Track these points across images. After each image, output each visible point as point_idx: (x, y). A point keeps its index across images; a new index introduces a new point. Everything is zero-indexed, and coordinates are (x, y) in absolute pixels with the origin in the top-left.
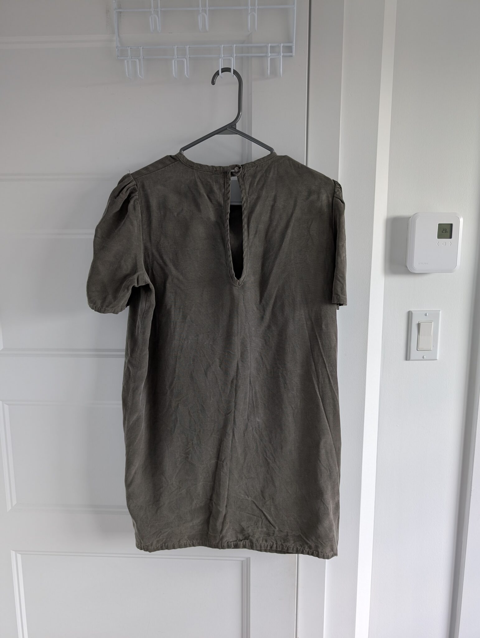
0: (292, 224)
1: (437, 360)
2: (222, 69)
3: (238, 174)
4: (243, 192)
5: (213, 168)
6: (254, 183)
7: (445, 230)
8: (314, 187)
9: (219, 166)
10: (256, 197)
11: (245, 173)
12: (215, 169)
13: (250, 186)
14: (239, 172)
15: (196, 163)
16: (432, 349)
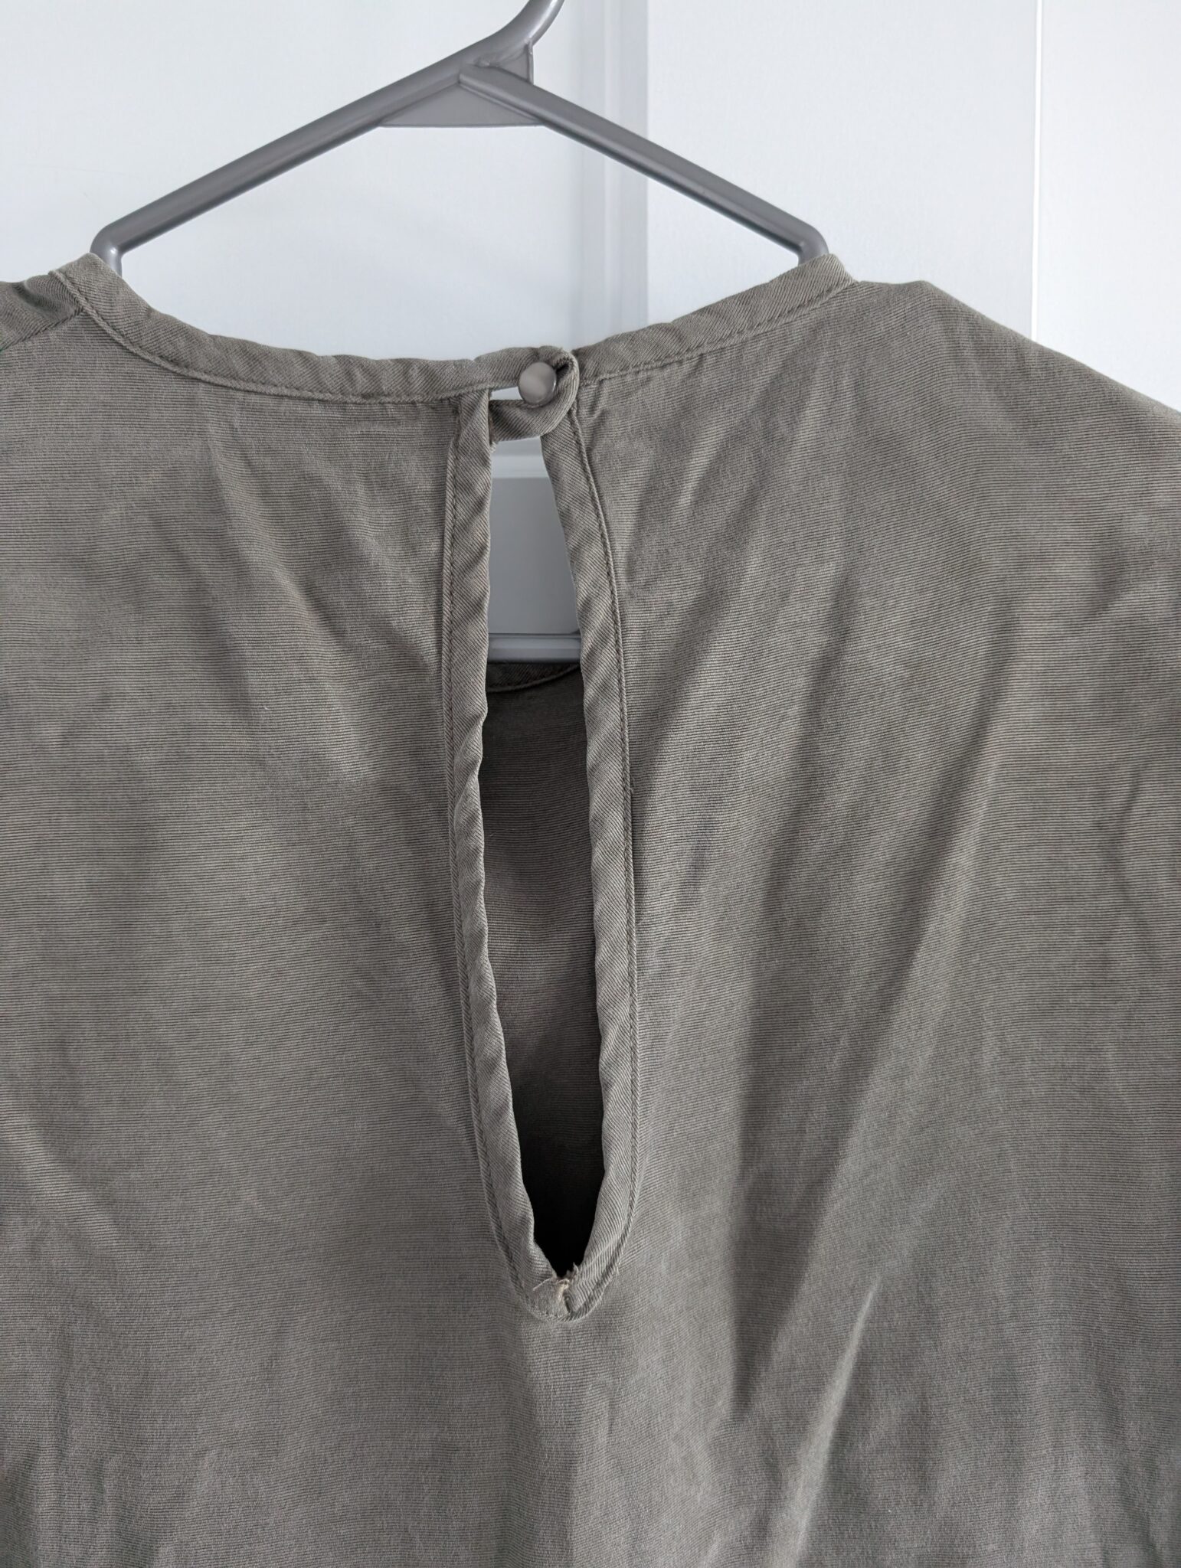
0: (978, 808)
3: (547, 420)
4: (588, 562)
5: (349, 375)
6: (674, 493)
8: (1146, 519)
9: (399, 361)
10: (690, 595)
11: (604, 414)
12: (361, 381)
13: (641, 514)
14: (554, 399)
15: (214, 338)
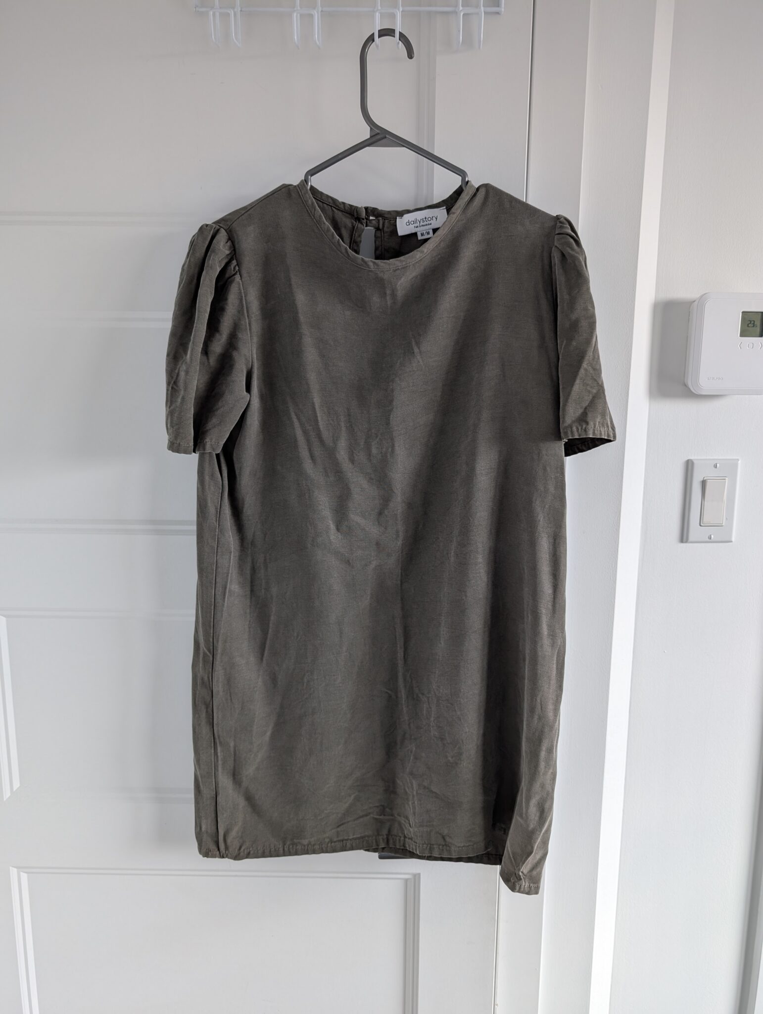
1: (731, 542)
2: (379, 31)
7: (752, 322)
16: (724, 524)
